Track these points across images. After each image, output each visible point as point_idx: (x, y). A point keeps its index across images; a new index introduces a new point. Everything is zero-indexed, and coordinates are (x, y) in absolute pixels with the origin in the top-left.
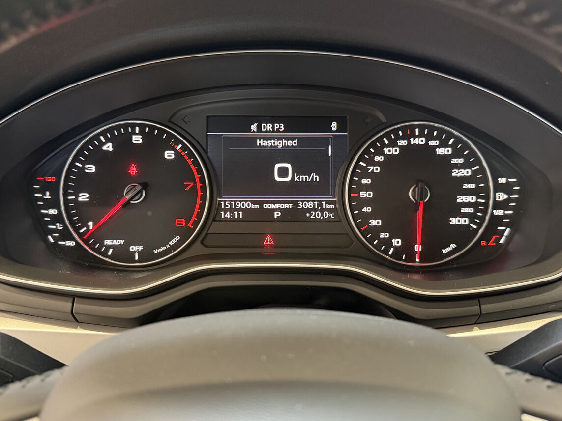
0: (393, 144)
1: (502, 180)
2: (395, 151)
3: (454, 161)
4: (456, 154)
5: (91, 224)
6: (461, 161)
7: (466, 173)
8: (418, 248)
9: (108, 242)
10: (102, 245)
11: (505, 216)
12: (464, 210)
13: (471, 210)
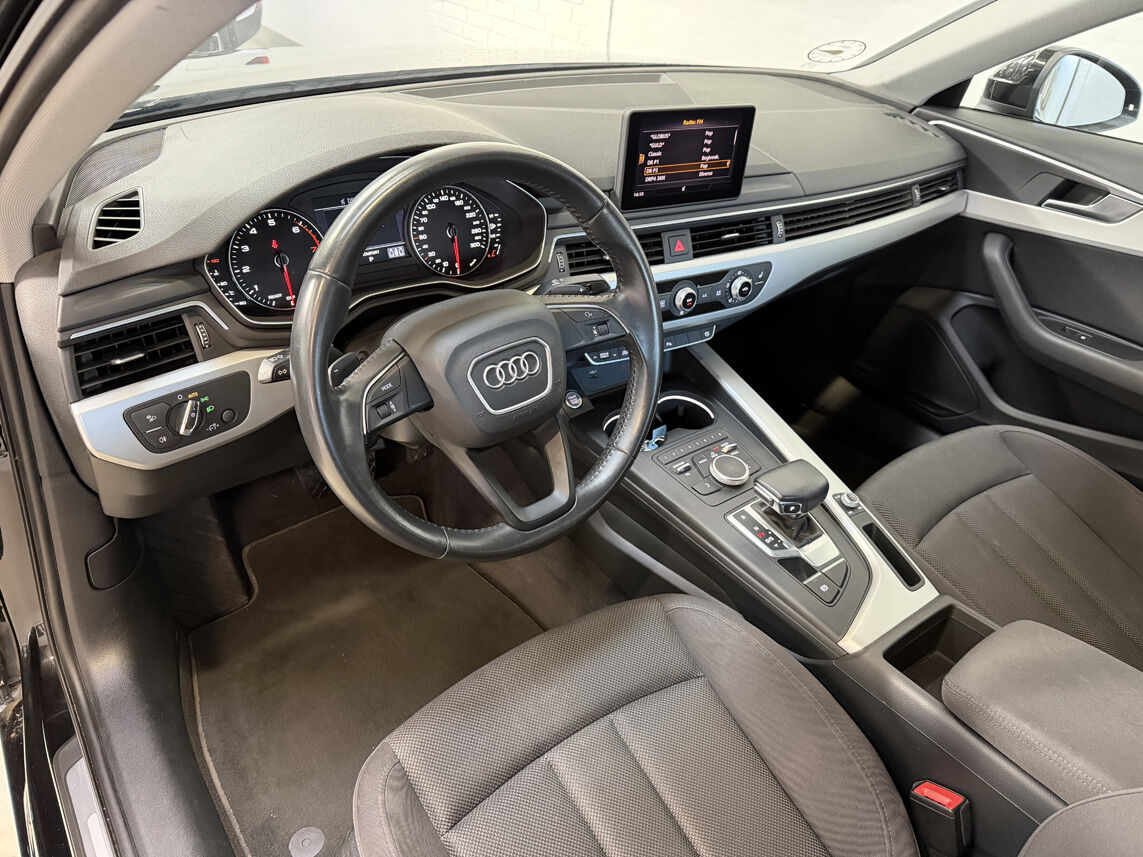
0: (431, 202)
1: (491, 216)
2: (433, 206)
3: (466, 208)
4: (466, 204)
5: (256, 287)
6: (468, 208)
7: (472, 215)
8: (457, 265)
9: (270, 297)
10: (267, 300)
11: (497, 238)
12: (477, 238)
13: (479, 237)
